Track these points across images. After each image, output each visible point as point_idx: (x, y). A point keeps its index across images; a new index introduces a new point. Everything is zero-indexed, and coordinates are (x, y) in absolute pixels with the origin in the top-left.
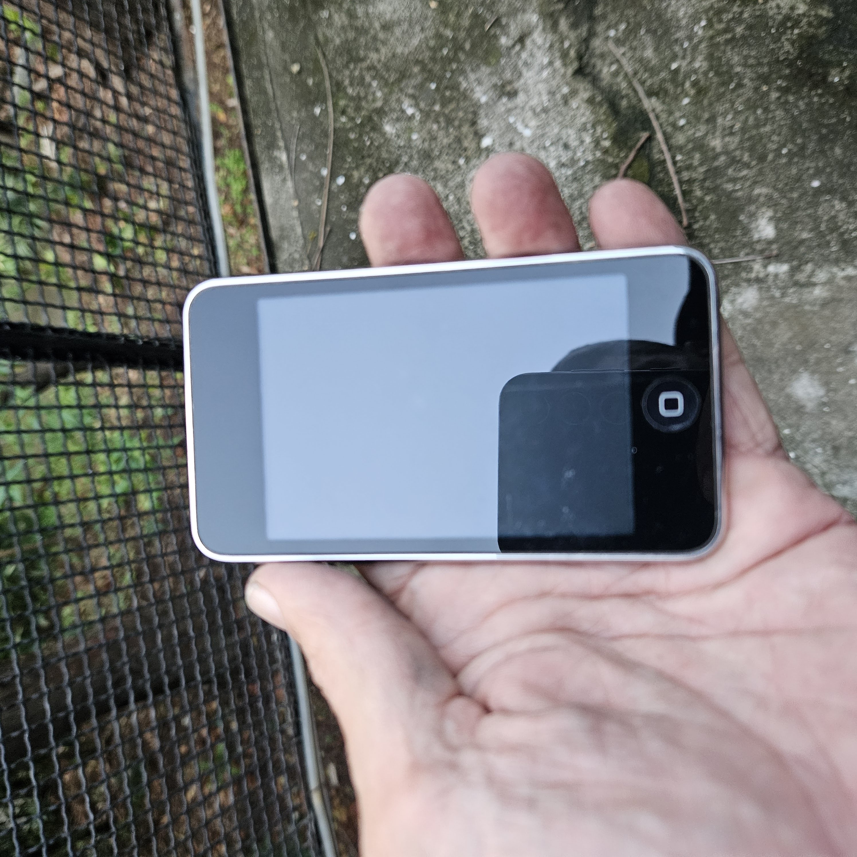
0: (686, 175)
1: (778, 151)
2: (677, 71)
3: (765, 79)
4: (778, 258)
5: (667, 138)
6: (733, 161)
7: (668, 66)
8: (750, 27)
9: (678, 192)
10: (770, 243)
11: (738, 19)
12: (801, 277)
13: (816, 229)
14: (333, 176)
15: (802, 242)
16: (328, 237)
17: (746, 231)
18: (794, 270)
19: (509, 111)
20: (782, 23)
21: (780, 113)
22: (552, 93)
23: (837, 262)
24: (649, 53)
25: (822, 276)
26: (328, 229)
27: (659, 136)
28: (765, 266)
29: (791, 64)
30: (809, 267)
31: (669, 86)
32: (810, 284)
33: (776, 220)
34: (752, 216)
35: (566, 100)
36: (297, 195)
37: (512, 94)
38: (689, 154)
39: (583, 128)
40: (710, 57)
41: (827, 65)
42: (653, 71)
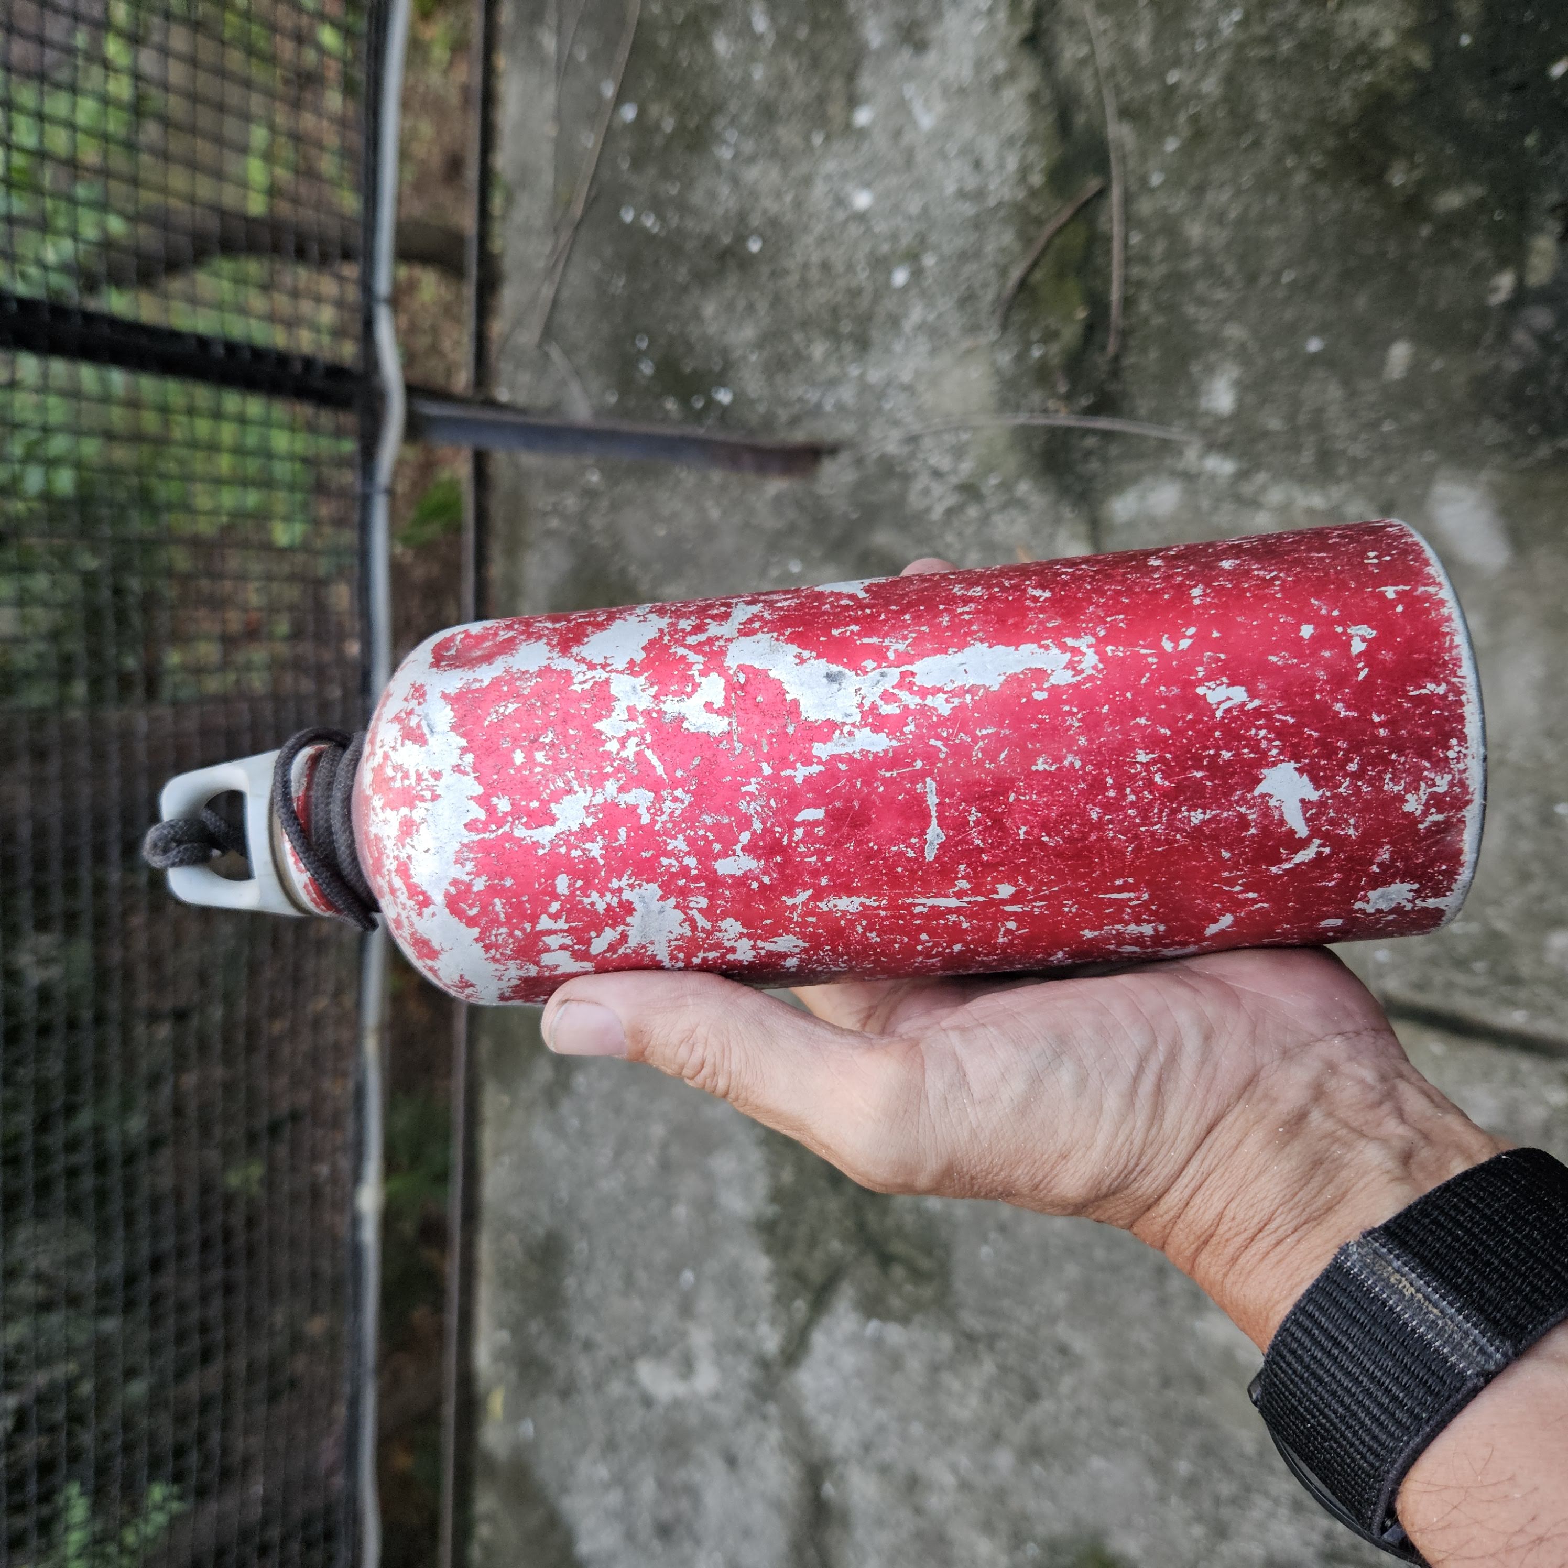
0: (1136, 271)
1: (1278, 274)
2: (1173, 88)
3: (1296, 145)
4: (1225, 448)
5: (1128, 199)
6: (1211, 270)
7: (1162, 76)
8: (1303, 47)
9: (1115, 295)
10: (1221, 421)
11: (1288, 27)
12: (1247, 489)
13: (1291, 418)
14: (620, 99)
15: (1265, 434)
16: (591, 203)
17: (1194, 391)
18: (1242, 475)
19: (909, 75)
20: (1350, 57)
21: (1299, 212)
22: (980, 65)
23: (1303, 480)
24: (1142, 41)
25: (1275, 496)
26: (593, 194)
27: (1116, 193)
28: (1202, 457)
29: (1342, 132)
30: (1261, 477)
31: (1155, 111)
32: (1254, 503)
33: (1242, 387)
34: (1210, 370)
35: (997, 84)
36: (558, 116)
37: (921, 47)
38: (1150, 238)
39: (1010, 142)
40: (1229, 80)
41: (1392, 151)
42: (1138, 75)
